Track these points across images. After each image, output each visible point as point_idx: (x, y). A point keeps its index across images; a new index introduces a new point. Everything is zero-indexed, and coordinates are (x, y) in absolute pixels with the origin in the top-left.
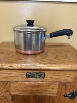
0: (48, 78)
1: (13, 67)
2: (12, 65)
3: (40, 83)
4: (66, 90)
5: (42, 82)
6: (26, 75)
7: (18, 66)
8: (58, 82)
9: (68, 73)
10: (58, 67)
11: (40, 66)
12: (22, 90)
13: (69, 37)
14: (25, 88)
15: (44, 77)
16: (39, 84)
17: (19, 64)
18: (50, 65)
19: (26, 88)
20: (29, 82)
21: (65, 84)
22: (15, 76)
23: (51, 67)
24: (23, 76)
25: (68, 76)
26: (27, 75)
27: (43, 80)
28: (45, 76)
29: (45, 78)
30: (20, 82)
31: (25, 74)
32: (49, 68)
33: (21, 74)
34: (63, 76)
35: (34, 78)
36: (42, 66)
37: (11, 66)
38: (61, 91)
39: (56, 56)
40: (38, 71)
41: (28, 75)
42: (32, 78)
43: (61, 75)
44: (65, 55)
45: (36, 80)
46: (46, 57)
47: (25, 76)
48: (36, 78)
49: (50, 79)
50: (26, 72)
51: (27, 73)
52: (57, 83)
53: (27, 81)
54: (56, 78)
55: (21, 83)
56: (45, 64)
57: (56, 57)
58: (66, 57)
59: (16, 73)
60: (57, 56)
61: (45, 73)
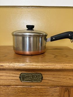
0: (47, 81)
1: (4, 67)
2: (3, 64)
3: (37, 87)
5: (40, 86)
6: (20, 77)
8: (58, 86)
9: (70, 74)
10: (58, 66)
13: (72, 40)
14: (18, 95)
17: (11, 63)
19: (20, 95)
20: (23, 86)
22: (6, 78)
23: (50, 67)
24: (16, 79)
25: (70, 79)
27: (41, 84)
28: (42, 78)
29: (43, 81)
30: (12, 87)
31: (19, 76)
33: (13, 76)
34: (64, 78)
36: (39, 65)
37: (2, 66)
43: (61, 76)
45: (32, 84)
47: (18, 78)
48: (31, 81)
49: (49, 82)
50: (20, 73)
51: (20, 75)
52: (58, 88)
53: (21, 86)
54: (56, 81)
55: (14, 87)
56: (43, 63)
59: (8, 74)
60: (57, 56)
61: (42, 75)
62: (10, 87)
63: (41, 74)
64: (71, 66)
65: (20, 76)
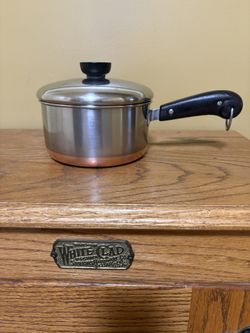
0: (149, 266)
4: (225, 315)
5: (124, 281)
6: (54, 255)
7: (12, 214)
8: (188, 283)
9: (232, 245)
10: (189, 219)
11: (107, 216)
12: (40, 315)
14: (50, 309)
15: (131, 261)
16: (109, 289)
17: (19, 205)
18: (150, 210)
19: (56, 309)
20: (65, 281)
21: (220, 292)
23: (158, 220)
25: (231, 259)
26: (57, 251)
27: (127, 275)
29: (133, 266)
30: (29, 284)
31: (50, 248)
32: (148, 222)
33: (30, 250)
34: (210, 257)
35: (88, 264)
36: (118, 215)
38: (205, 321)
39: (182, 173)
40: (100, 238)
41: (62, 255)
42: (80, 264)
43: (199, 251)
44: (220, 169)
46: (142, 178)
47: (48, 256)
49: (157, 268)
50: (53, 238)
51: (55, 245)
52: (188, 289)
53: (58, 280)
54: (182, 267)
55: (33, 286)
56: (132, 208)
57: (181, 179)
58: (225, 176)
60: (188, 173)
61: (133, 246)
62: (22, 285)
63: (129, 245)
64: (235, 217)
65: (54, 249)
